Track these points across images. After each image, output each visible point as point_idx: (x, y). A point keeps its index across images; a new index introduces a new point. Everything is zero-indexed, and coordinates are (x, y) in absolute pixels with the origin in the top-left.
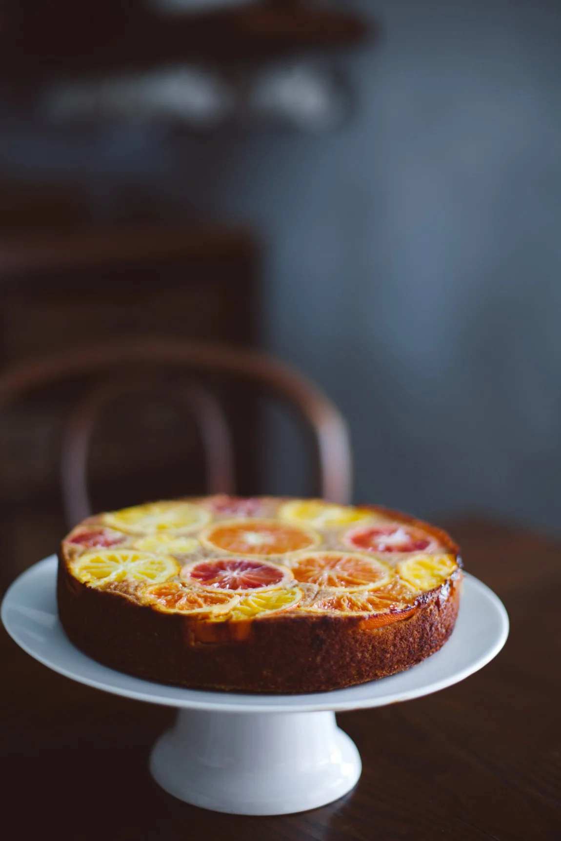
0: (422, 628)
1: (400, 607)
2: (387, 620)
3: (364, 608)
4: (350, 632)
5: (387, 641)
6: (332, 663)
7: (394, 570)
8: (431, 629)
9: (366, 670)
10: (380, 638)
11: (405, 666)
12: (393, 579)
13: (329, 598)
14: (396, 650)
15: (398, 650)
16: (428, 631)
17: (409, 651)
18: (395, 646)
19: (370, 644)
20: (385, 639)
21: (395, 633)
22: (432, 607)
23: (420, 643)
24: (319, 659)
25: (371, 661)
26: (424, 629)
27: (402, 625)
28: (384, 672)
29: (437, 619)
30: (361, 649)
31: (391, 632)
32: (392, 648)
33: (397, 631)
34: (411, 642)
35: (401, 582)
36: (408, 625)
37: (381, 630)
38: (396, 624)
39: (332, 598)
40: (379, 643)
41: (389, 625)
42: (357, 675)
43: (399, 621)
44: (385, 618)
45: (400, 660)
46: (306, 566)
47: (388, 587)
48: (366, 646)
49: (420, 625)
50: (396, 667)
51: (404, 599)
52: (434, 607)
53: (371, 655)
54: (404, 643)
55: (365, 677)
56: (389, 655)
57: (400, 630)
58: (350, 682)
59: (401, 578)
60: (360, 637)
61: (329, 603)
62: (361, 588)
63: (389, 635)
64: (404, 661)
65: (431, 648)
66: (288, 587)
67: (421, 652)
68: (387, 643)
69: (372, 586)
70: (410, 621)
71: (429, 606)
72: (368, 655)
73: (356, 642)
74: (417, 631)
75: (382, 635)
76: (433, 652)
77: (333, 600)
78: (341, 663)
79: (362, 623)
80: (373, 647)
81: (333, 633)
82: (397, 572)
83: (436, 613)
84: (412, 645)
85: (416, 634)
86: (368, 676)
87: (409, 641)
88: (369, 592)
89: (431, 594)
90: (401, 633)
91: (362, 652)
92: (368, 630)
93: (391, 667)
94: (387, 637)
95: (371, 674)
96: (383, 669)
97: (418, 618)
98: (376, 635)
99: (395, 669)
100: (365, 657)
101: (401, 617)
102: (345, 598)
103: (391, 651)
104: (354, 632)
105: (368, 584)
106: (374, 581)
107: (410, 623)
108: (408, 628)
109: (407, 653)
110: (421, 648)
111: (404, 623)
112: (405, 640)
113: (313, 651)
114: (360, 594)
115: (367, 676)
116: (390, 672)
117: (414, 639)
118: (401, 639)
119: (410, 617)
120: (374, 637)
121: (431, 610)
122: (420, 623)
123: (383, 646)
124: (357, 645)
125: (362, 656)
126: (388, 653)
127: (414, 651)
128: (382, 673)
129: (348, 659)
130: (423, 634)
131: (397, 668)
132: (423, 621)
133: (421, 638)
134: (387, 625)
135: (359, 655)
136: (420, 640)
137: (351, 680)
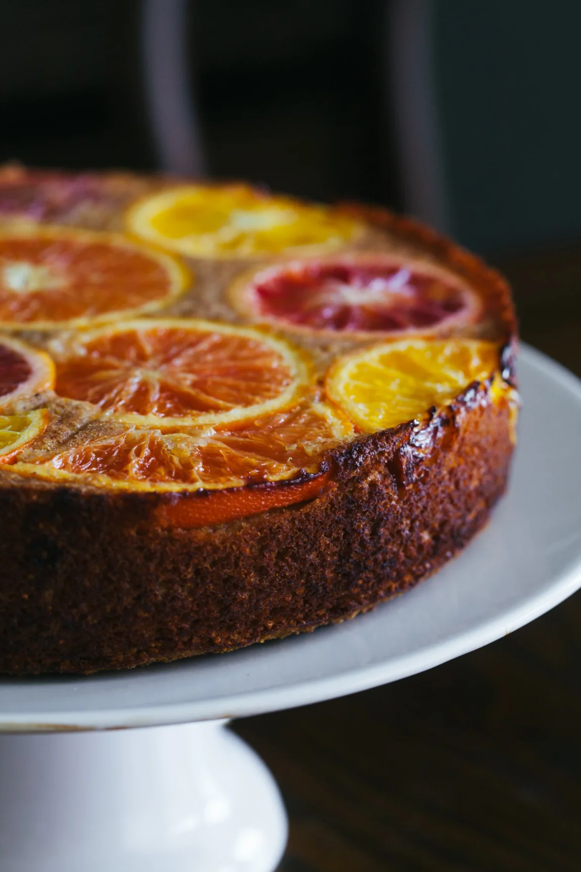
0: (344, 530)
1: (282, 472)
2: (236, 506)
3: (184, 475)
4: (133, 533)
5: (238, 558)
6: (84, 607)
7: (316, 377)
8: (374, 533)
9: (181, 629)
10: (216, 549)
11: (298, 622)
12: (302, 399)
13: (105, 443)
14: (265, 583)
15: (272, 582)
16: (367, 538)
17: (309, 587)
18: (262, 571)
19: (187, 566)
20: (229, 554)
21: (262, 539)
22: (375, 476)
23: (341, 566)
24: (48, 595)
25: (195, 608)
26: (351, 532)
27: (284, 521)
28: (236, 637)
29: (395, 507)
30: (162, 578)
31: (247, 537)
32: (253, 578)
33: (267, 536)
34: (312, 564)
35: (319, 408)
36: (301, 521)
37: (222, 531)
38: (266, 517)
39: (111, 441)
40: (214, 564)
41: (247, 519)
42: (157, 639)
43: (273, 510)
44: (229, 500)
45: (282, 608)
46: (103, 355)
47: (276, 419)
48: (176, 570)
49: (338, 522)
50: (271, 625)
51: (301, 452)
52: (385, 477)
53: (192, 593)
54: (290, 567)
55: (180, 645)
56: (245, 596)
57: (278, 533)
58: (138, 657)
59: (324, 398)
60: (159, 547)
61: (98, 454)
62: (205, 419)
63: (243, 544)
64: (293, 610)
65: (380, 580)
66: (19, 407)
67: (347, 587)
68: (237, 565)
69: (237, 414)
70: (307, 509)
71: (366, 474)
72: (185, 593)
73: (149, 558)
74: (329, 536)
75: (223, 542)
76: (389, 592)
77: (112, 447)
78: (108, 608)
79: (162, 513)
80: (197, 572)
81: (85, 532)
82: (321, 383)
83: (392, 492)
84: (315, 569)
85: (327, 546)
86: (188, 644)
87: (304, 561)
88: (217, 429)
89: (375, 444)
90: (278, 540)
91: (169, 583)
92: (180, 530)
93: (255, 623)
94: (238, 549)
95: (195, 640)
96: (231, 628)
97: (332, 503)
98: (205, 544)
99: (266, 629)
100: (174, 598)
101: (278, 501)
102: (146, 443)
103: (249, 583)
104: (141, 532)
105: (228, 409)
106: (247, 403)
107: (307, 515)
108: (300, 530)
109: (301, 591)
110: (348, 580)
111: (287, 514)
112: (294, 557)
113: (31, 577)
114: (191, 434)
115: (184, 643)
116: (254, 636)
117: (321, 555)
118: (281, 556)
119: (309, 500)
120: (199, 549)
121: (373, 484)
122: (339, 515)
123: (226, 570)
124: (152, 567)
125: (165, 596)
126: (243, 589)
127: (325, 588)
128: (228, 638)
129: (128, 601)
130: (349, 544)
131: (274, 627)
132: (349, 511)
133: (344, 555)
134: (238, 518)
135: (160, 592)
136: (340, 559)
137: (139, 652)
